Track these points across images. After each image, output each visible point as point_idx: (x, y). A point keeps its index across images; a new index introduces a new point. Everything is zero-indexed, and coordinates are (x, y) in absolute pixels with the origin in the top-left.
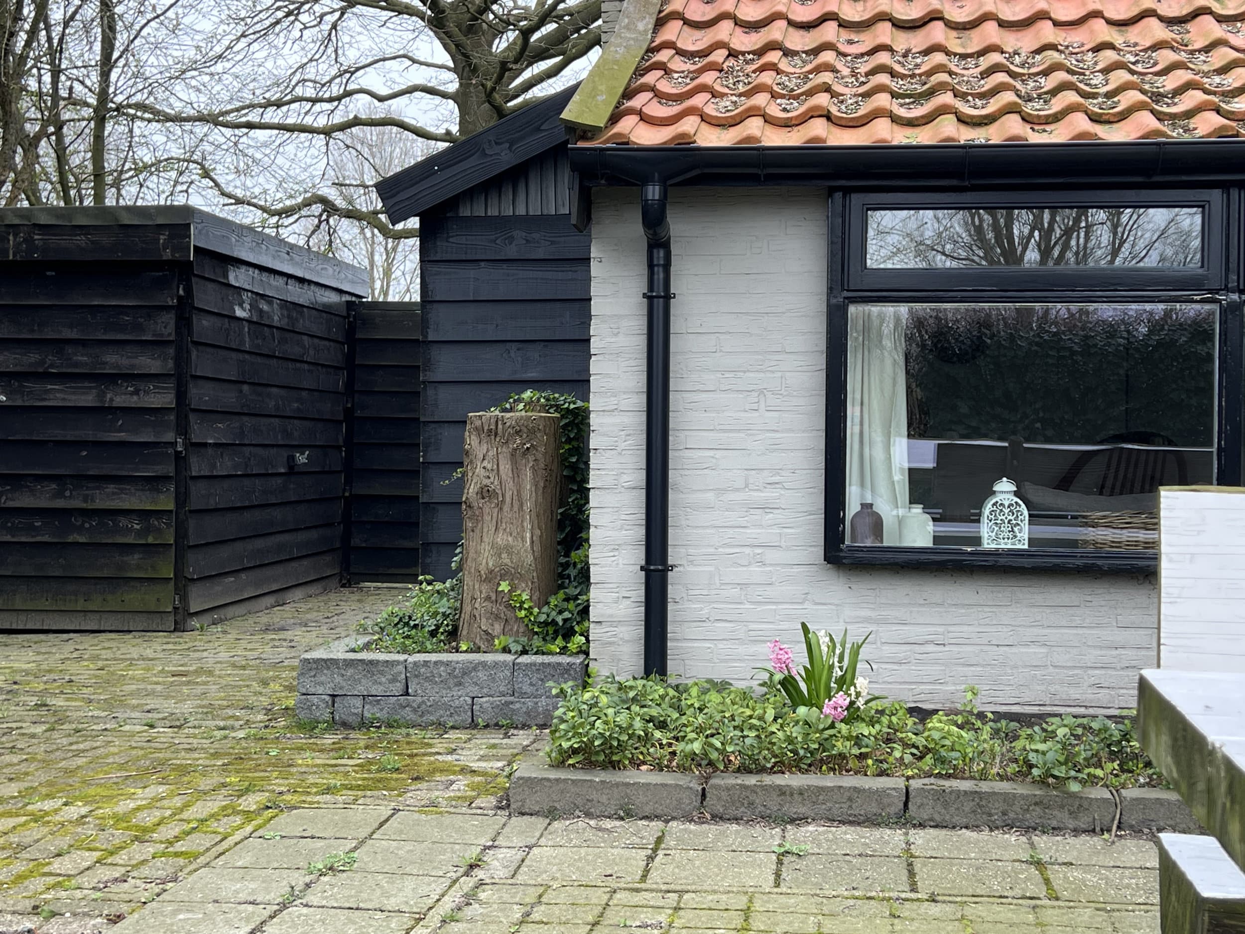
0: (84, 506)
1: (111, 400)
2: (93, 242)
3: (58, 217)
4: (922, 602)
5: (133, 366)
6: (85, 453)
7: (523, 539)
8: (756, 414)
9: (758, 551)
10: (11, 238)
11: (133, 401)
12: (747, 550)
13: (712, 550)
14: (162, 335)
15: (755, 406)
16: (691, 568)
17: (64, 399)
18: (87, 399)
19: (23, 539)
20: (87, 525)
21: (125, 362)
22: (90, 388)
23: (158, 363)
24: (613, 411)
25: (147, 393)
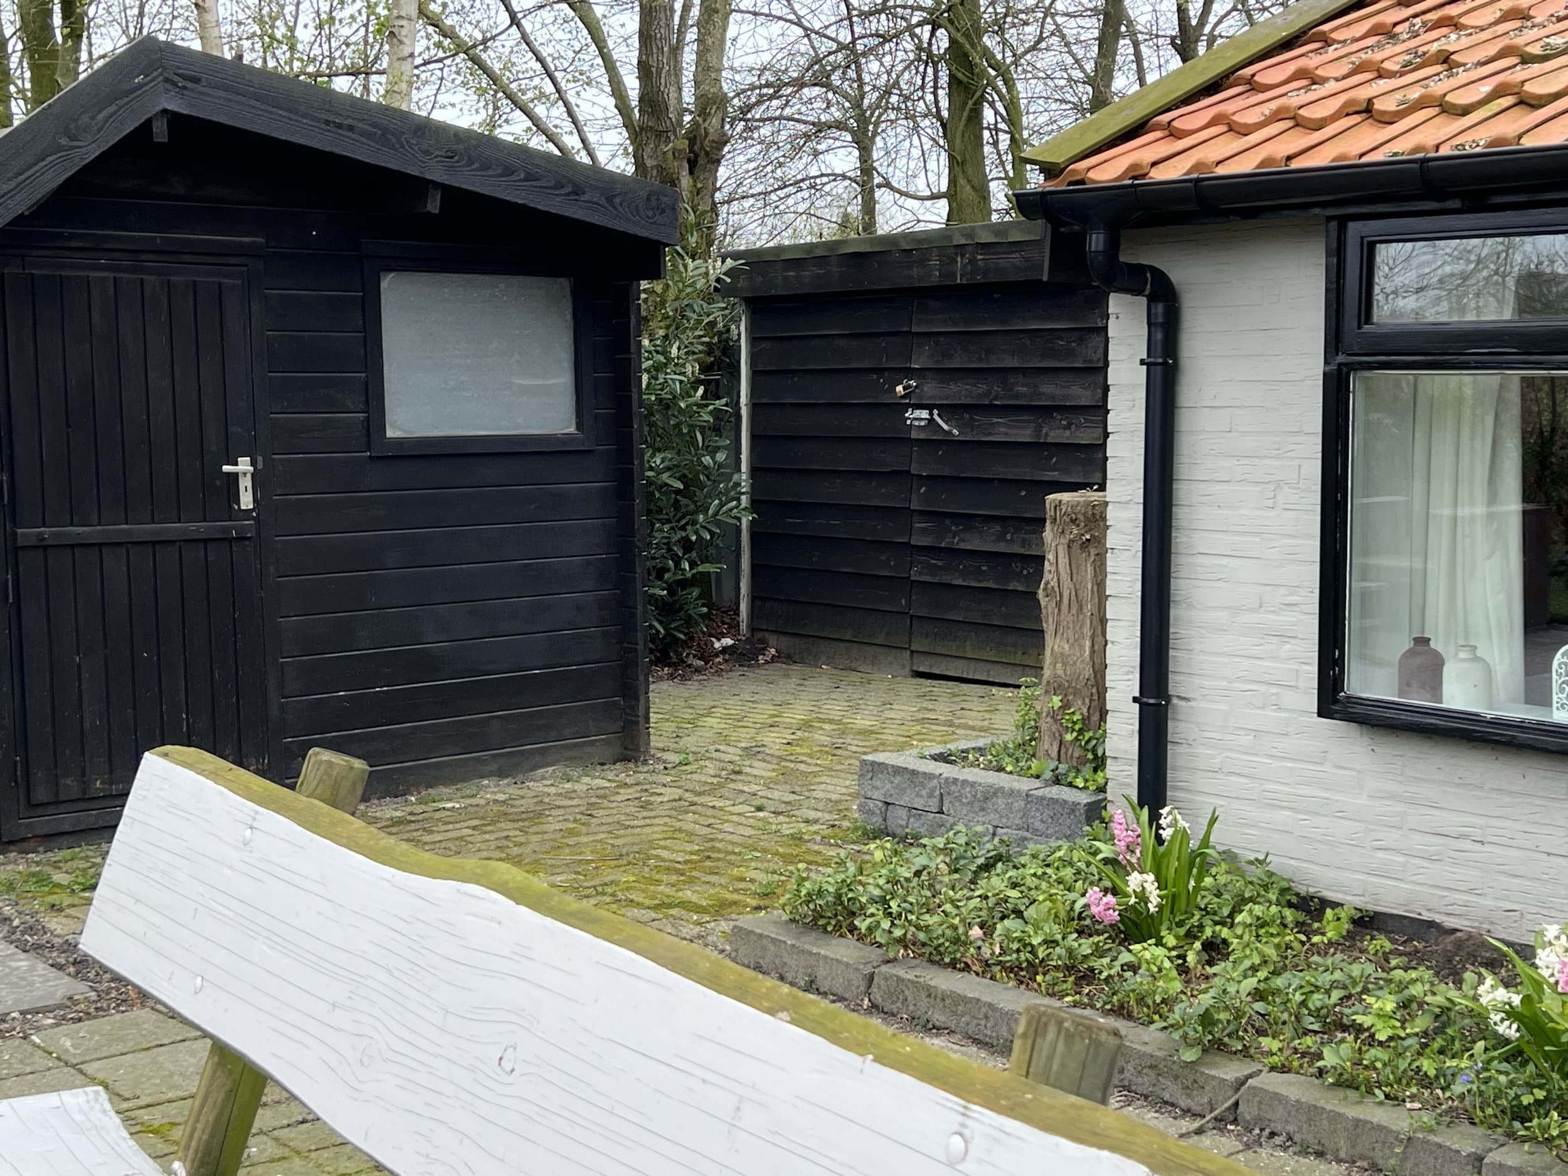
0: (1022, 551)
1: (1047, 435)
2: (1027, 260)
3: (996, 235)
4: (1457, 781)
5: (1066, 397)
6: (1023, 493)
7: (1082, 647)
8: (1273, 513)
9: (1274, 690)
10: (959, 259)
11: (1065, 437)
12: (1262, 688)
13: (1224, 684)
14: (1092, 361)
15: (1270, 503)
16: (1203, 705)
17: (1006, 434)
18: (1024, 435)
19: (972, 584)
20: (1025, 572)
21: (1058, 392)
22: (1028, 421)
23: (1089, 393)
24: (1127, 503)
25: (1078, 427)
